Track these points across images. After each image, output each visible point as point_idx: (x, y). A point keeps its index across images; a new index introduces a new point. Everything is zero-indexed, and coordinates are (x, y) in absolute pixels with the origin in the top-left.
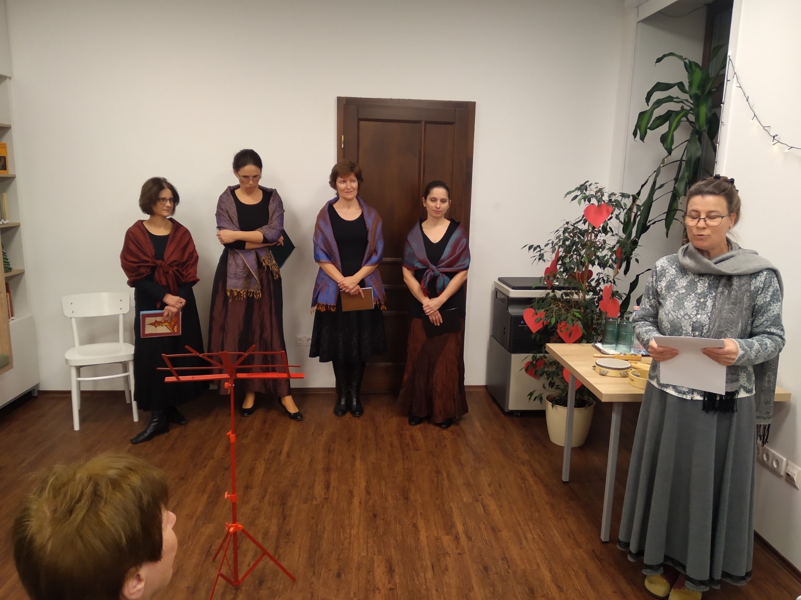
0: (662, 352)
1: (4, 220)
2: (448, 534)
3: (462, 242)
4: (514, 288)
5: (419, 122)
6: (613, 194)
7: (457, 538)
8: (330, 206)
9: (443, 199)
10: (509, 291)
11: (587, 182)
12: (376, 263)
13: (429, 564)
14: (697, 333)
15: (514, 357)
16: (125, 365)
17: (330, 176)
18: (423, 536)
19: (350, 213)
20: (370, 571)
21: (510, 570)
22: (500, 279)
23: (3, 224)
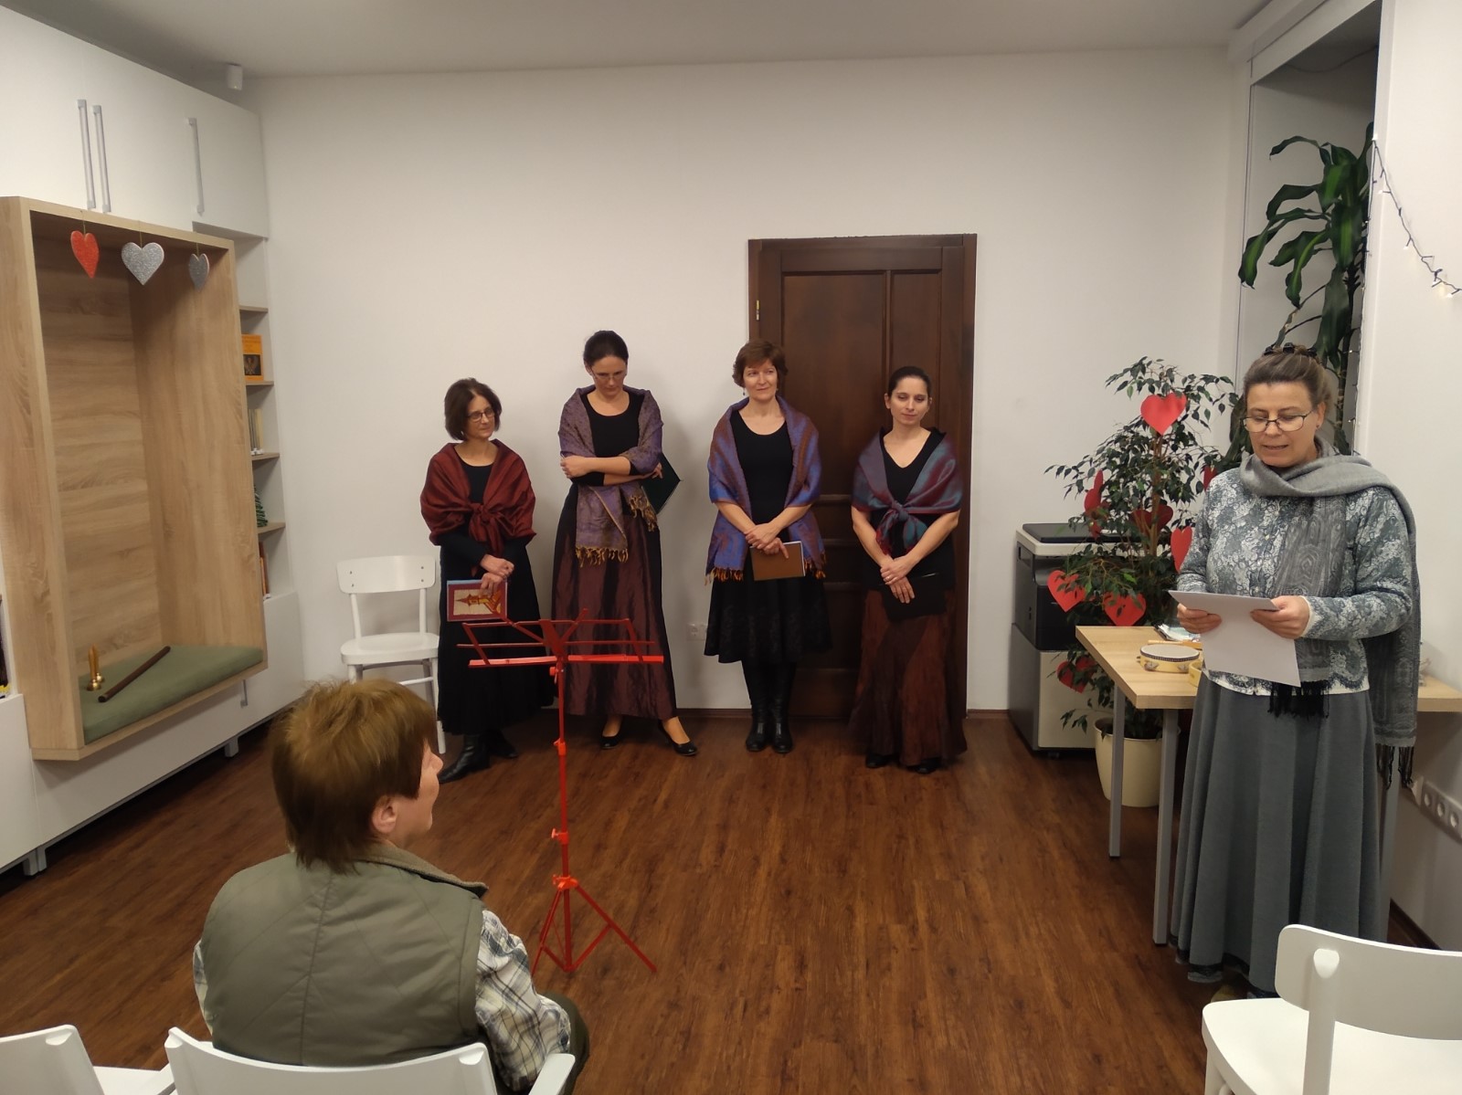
0: (1194, 619)
1: (258, 449)
2: (900, 922)
3: (947, 464)
4: (1043, 540)
5: (880, 272)
6: (1192, 377)
7: (914, 929)
8: (734, 415)
9: (919, 395)
10: (1034, 546)
11: (1144, 358)
12: (807, 503)
13: (863, 960)
14: (1257, 589)
15: (1046, 657)
16: (426, 664)
17: (734, 366)
18: (859, 923)
19: (764, 423)
20: (770, 965)
21: (990, 976)
22: (1026, 528)
23: (256, 455)
